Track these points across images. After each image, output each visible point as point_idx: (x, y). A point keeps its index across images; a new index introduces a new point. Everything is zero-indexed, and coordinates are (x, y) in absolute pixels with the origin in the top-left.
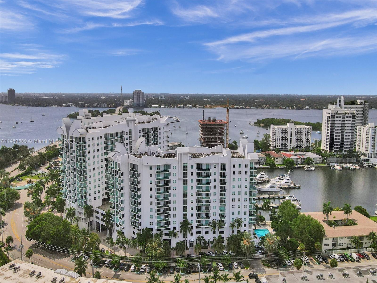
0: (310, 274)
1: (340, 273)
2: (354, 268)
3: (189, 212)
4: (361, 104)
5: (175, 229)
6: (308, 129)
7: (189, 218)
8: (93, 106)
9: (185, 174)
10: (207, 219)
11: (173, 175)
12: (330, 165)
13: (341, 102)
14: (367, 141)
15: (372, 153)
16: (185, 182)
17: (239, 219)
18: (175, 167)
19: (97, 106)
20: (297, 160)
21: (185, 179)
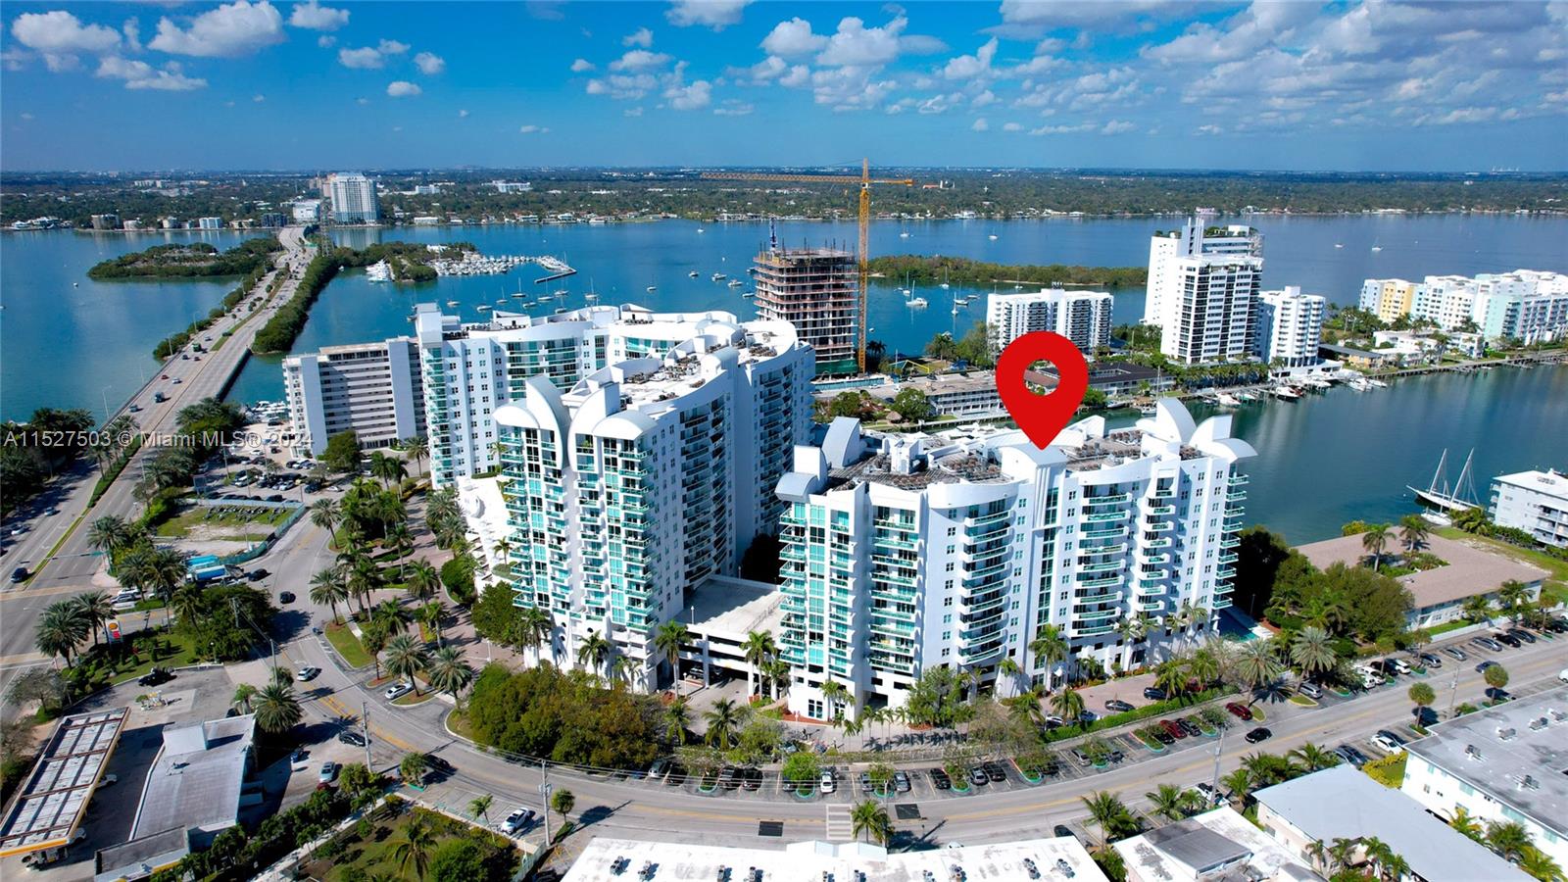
3: (1053, 606)
4: (1241, 234)
5: (1012, 652)
6: (1104, 301)
7: (1053, 620)
8: (161, 225)
9: (1050, 516)
10: (1104, 616)
11: (1016, 522)
12: (1199, 393)
13: (1195, 232)
14: (1283, 330)
15: (1297, 356)
16: (1049, 534)
17: (1186, 601)
18: (1023, 503)
19: (180, 227)
20: (1107, 386)
21: (1050, 526)
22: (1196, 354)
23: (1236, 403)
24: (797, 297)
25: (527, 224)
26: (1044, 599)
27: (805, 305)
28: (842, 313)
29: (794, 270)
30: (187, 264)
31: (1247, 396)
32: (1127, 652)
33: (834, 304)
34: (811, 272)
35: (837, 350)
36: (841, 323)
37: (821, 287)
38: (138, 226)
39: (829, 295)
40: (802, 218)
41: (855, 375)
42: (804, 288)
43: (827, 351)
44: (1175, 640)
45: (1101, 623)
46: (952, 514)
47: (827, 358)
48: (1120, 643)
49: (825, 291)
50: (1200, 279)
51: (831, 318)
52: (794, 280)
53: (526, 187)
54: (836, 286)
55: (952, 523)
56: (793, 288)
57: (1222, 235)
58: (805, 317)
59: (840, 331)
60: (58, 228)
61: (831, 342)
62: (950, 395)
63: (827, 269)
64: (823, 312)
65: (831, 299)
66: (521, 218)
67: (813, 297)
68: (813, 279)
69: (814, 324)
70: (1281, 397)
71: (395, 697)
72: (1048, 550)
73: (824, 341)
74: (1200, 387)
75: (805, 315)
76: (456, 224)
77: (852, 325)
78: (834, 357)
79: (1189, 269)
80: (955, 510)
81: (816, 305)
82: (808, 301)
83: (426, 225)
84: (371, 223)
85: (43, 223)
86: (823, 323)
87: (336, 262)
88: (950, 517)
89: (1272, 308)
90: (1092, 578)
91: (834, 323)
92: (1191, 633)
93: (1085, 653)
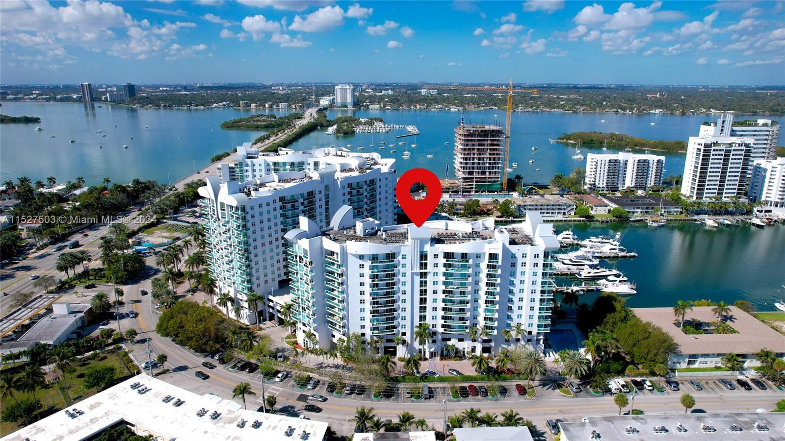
0: (641, 423)
1: (697, 423)
2: (725, 417)
3: (429, 313)
4: (765, 125)
5: (404, 334)
6: (658, 161)
7: (429, 321)
8: (265, 106)
9: (424, 266)
10: (461, 323)
11: (401, 266)
12: (696, 217)
13: (726, 123)
14: (771, 184)
15: (779, 201)
16: (423, 275)
17: (519, 325)
18: (404, 257)
19: (272, 107)
20: (634, 209)
21: (424, 271)
22: (700, 194)
23: (716, 225)
24: (469, 149)
25: (421, 110)
26: (423, 309)
27: (474, 154)
28: (494, 159)
29: (468, 136)
30: (259, 123)
31: (727, 222)
32: (479, 347)
33: (490, 154)
34: (478, 137)
35: (491, 178)
36: (494, 163)
37: (483, 145)
38: (256, 106)
39: (487, 149)
40: (561, 111)
41: (501, 192)
42: (474, 145)
43: (485, 178)
44: (512, 345)
45: (460, 327)
46: (361, 257)
47: (485, 182)
48: (474, 340)
49: (485, 147)
50: (704, 150)
51: (488, 161)
52: (468, 140)
53: (434, 92)
54: (491, 145)
55: (362, 262)
56: (467, 145)
57: (750, 125)
58: (473, 160)
59: (493, 168)
60: (229, 107)
61: (487, 173)
62: (533, 205)
63: (487, 136)
64: (483, 158)
65: (489, 151)
66: (418, 106)
67: (478, 150)
68: (478, 140)
69: (479, 163)
70: (754, 224)
71: (158, 308)
72: (423, 283)
73: (484, 173)
74: (698, 214)
75: (473, 159)
76: (388, 109)
77: (500, 165)
78: (489, 182)
79: (699, 144)
80: (363, 256)
81: (480, 154)
82: (475, 151)
83: (375, 109)
84: (350, 107)
85: (224, 105)
86: (483, 163)
87: (317, 124)
88: (360, 259)
89: (765, 170)
90: (454, 303)
91: (490, 163)
92: (522, 343)
93: (453, 342)
